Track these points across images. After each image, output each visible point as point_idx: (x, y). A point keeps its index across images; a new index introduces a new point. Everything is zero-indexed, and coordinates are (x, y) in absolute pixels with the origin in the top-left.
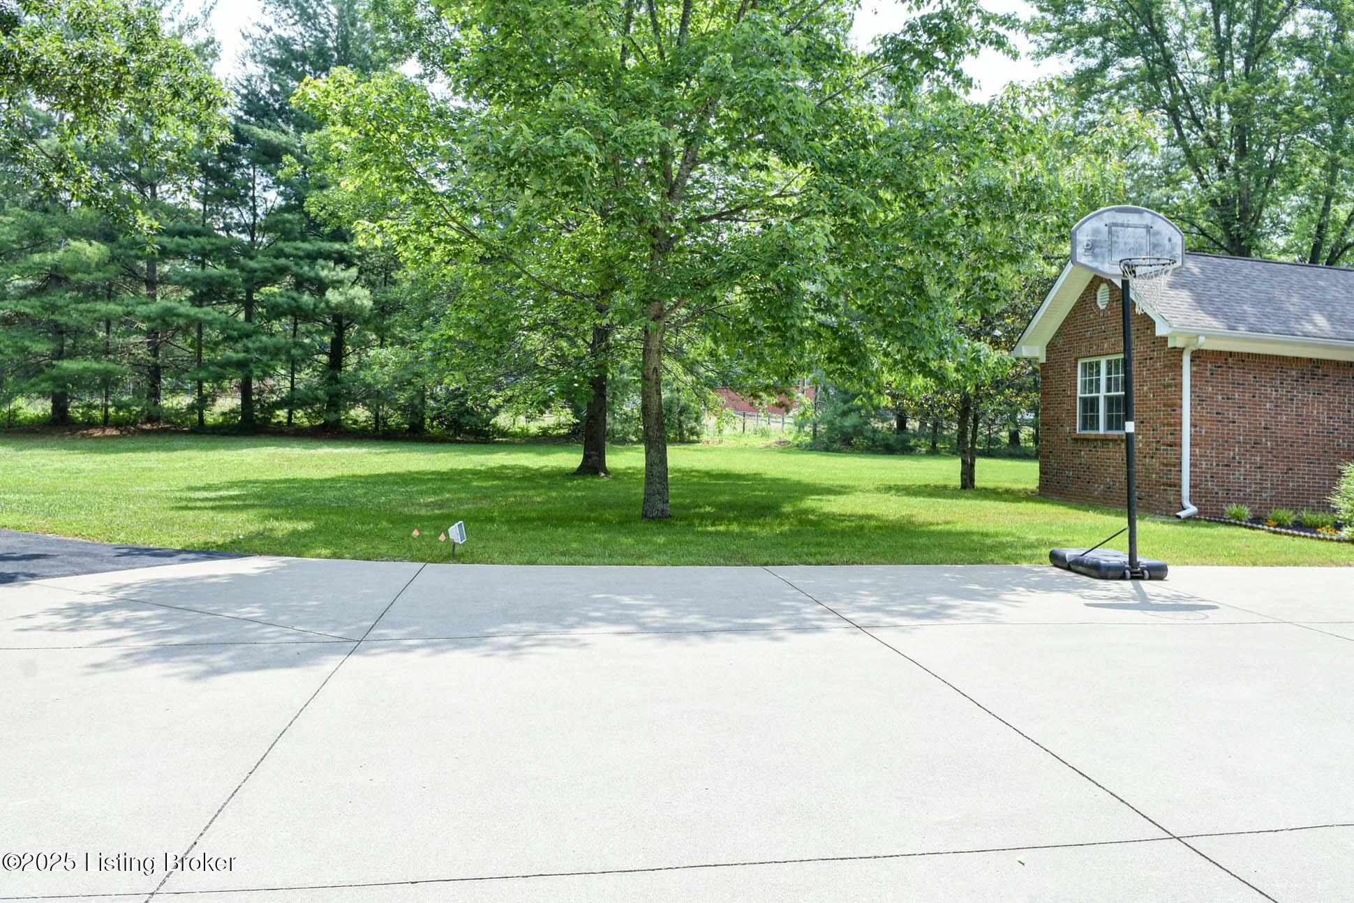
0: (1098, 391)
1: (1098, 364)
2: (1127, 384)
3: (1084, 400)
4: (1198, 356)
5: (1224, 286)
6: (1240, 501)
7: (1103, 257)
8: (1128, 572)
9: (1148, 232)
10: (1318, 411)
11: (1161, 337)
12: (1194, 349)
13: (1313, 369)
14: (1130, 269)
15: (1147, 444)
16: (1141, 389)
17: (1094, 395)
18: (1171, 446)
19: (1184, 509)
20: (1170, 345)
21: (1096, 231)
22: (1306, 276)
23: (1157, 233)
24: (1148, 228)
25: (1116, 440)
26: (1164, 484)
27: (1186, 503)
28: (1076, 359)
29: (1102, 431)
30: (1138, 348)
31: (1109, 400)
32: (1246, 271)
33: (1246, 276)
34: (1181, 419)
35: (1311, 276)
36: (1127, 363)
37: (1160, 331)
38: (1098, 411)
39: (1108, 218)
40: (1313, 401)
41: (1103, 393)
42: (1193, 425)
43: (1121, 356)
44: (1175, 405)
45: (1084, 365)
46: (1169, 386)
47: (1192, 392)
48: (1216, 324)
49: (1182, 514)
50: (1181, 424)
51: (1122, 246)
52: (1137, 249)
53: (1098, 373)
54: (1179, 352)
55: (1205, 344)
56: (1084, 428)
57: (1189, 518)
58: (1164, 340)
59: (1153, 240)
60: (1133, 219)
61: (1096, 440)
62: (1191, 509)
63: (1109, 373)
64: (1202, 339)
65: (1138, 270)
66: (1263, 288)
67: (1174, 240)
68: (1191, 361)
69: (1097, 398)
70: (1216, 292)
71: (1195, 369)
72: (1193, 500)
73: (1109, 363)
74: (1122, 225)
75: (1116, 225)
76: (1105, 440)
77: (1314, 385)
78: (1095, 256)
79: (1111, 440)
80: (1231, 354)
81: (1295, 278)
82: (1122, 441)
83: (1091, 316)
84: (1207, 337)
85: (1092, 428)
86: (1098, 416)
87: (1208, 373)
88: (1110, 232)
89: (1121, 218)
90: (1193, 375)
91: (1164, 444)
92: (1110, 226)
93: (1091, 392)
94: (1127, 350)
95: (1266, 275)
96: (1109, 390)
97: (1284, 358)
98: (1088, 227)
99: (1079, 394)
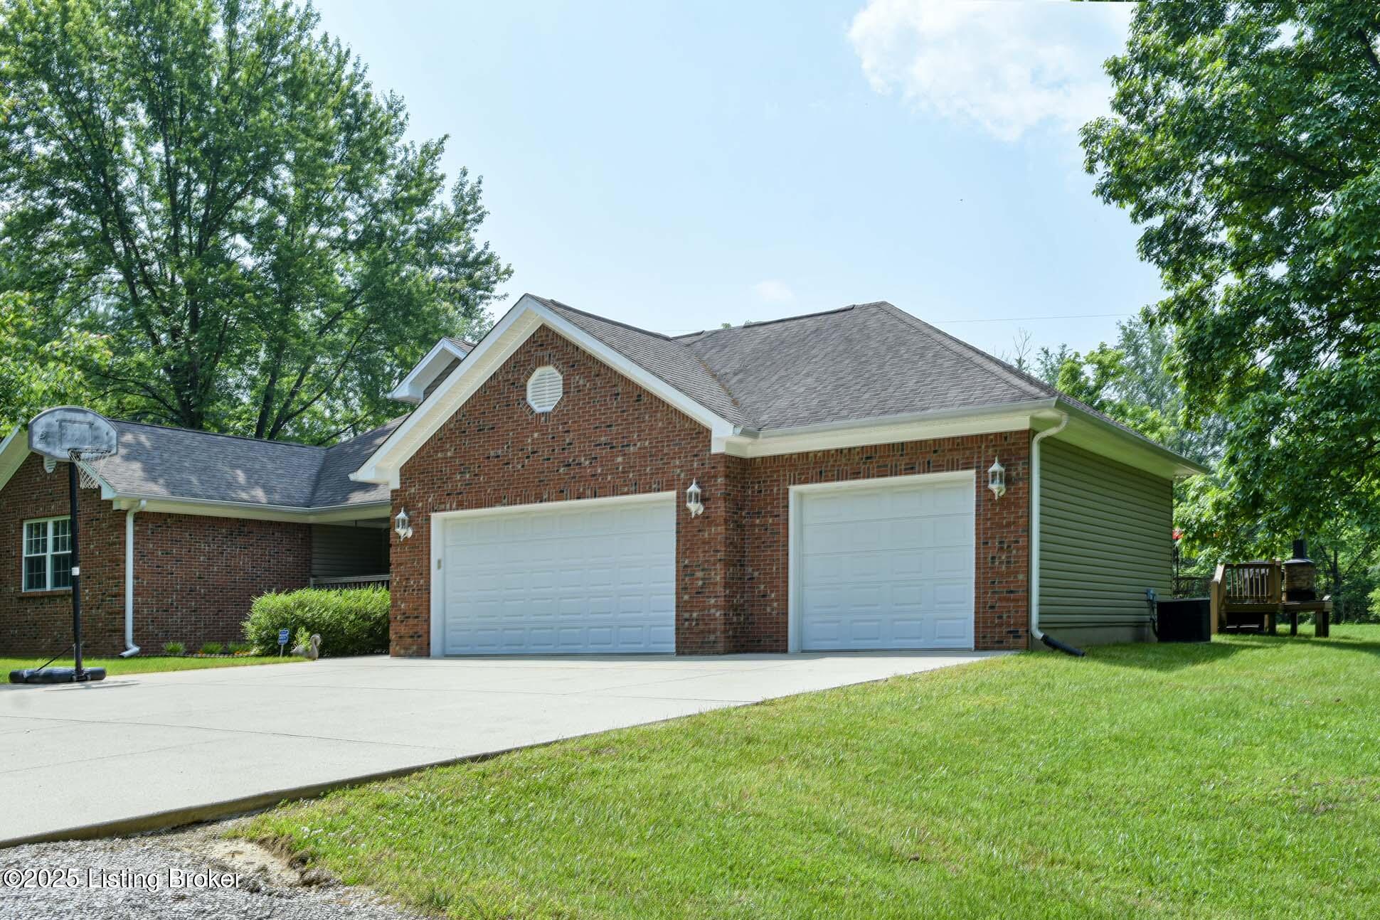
0: (45, 550)
1: (45, 525)
2: (74, 544)
3: (30, 560)
4: (141, 517)
5: (166, 456)
6: (176, 640)
7: (55, 444)
8: (75, 677)
9: (90, 427)
10: (243, 561)
11: (106, 501)
12: (137, 511)
13: (239, 528)
14: (76, 453)
15: (94, 596)
16: (88, 546)
17: (40, 554)
18: (115, 596)
19: (126, 649)
20: (115, 507)
21: (49, 425)
22: (240, 447)
23: (97, 429)
24: (91, 424)
25: (63, 596)
26: (109, 631)
27: (130, 644)
28: (22, 521)
29: (49, 587)
30: (84, 509)
31: (56, 559)
32: (187, 442)
33: (187, 447)
34: (124, 572)
35: (245, 448)
36: (73, 523)
37: (106, 495)
38: (45, 570)
39: (59, 415)
40: (240, 554)
41: (50, 552)
42: (136, 577)
43: (68, 518)
44: (119, 560)
45: (30, 527)
46: (114, 544)
47: (134, 549)
48: (158, 489)
49: (126, 653)
50: (124, 577)
51: (69, 437)
52: (82, 440)
53: (45, 533)
54: (122, 514)
55: (145, 506)
56: (30, 586)
57: (131, 657)
58: (110, 502)
59: (96, 433)
60: (79, 417)
61: (42, 597)
62: (134, 649)
63: (56, 532)
64: (143, 503)
65: (83, 456)
66: (201, 458)
67: (111, 434)
68: (134, 521)
69: (44, 557)
70: (157, 461)
71: (137, 528)
72: (135, 642)
73: (56, 524)
74: (70, 421)
75: (65, 421)
76: (51, 597)
77: (240, 541)
78: (48, 444)
79: (58, 596)
80: (170, 515)
81: (230, 449)
82: (69, 595)
83: (38, 479)
84: (149, 501)
85: (38, 587)
86: (45, 575)
87: (149, 532)
88: (60, 426)
89: (69, 416)
90: (136, 534)
91: (109, 596)
92: (61, 421)
93: (37, 551)
94: (73, 512)
95: (204, 446)
96: (56, 548)
97: (217, 519)
98: (43, 421)
99: (25, 555)
